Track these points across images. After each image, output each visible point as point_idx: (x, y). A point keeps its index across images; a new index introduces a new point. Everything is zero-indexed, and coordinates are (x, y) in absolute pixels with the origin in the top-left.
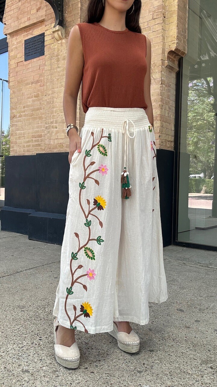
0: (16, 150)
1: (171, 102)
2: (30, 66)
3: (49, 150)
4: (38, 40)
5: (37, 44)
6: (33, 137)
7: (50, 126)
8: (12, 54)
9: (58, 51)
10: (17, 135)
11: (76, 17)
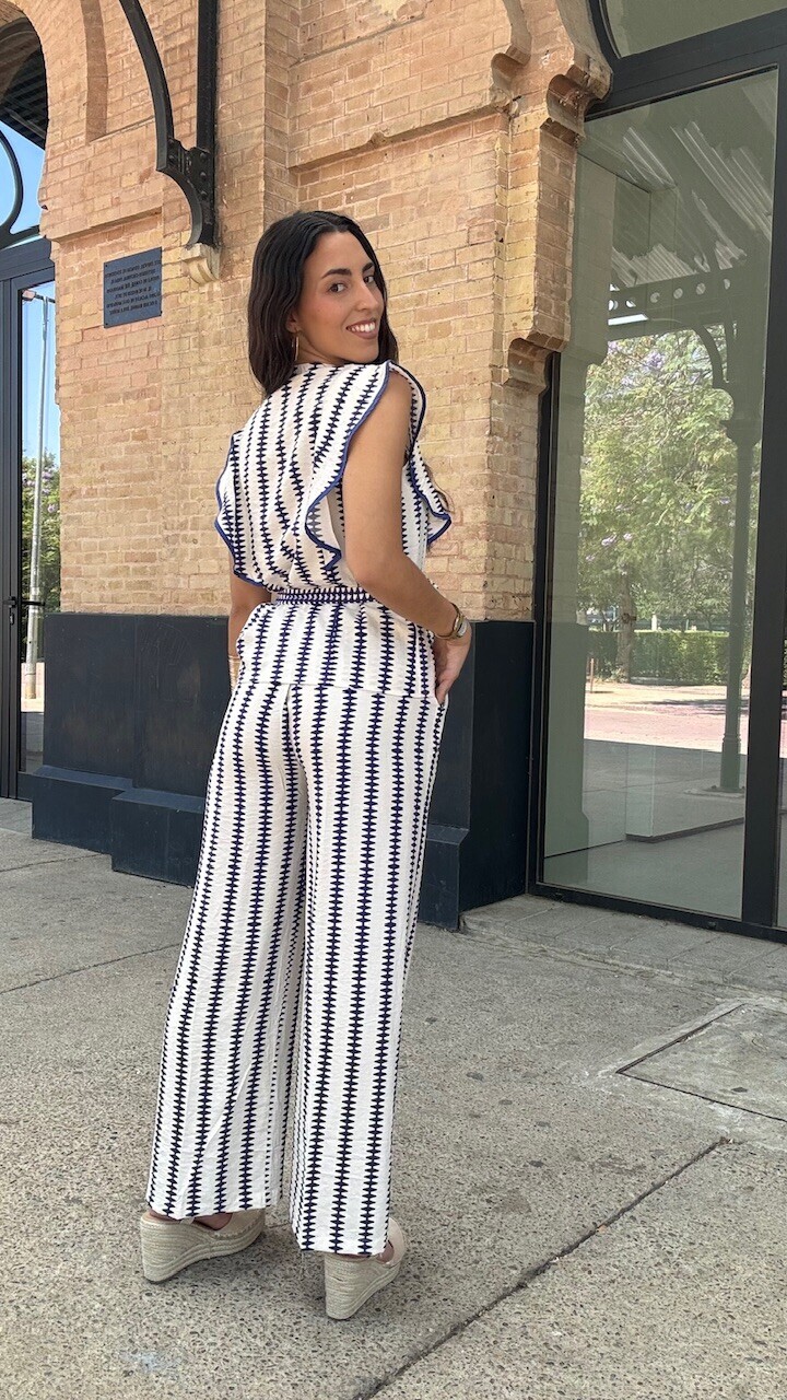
0: (79, 595)
1: (523, 482)
2: (120, 344)
3: (173, 605)
4: (143, 267)
6: (130, 558)
7: (177, 535)
8: (67, 301)
9: (202, 313)
10: (80, 550)
11: (254, 220)
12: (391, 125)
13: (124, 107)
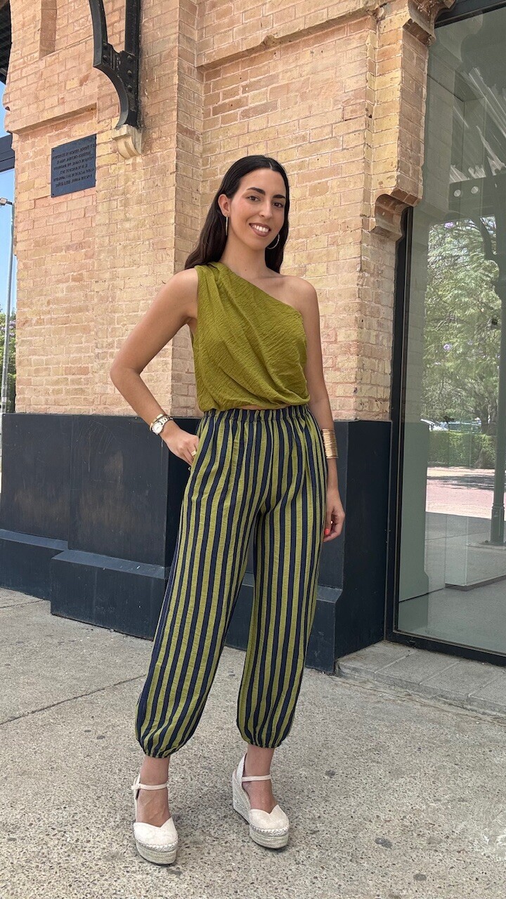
0: (29, 399)
1: (384, 310)
2: (63, 208)
3: (103, 406)
4: (82, 150)
5: (81, 159)
6: (68, 371)
8: (24, 177)
9: (127, 180)
10: (31, 365)
11: (169, 107)
12: (279, 29)
13: (69, 30)
